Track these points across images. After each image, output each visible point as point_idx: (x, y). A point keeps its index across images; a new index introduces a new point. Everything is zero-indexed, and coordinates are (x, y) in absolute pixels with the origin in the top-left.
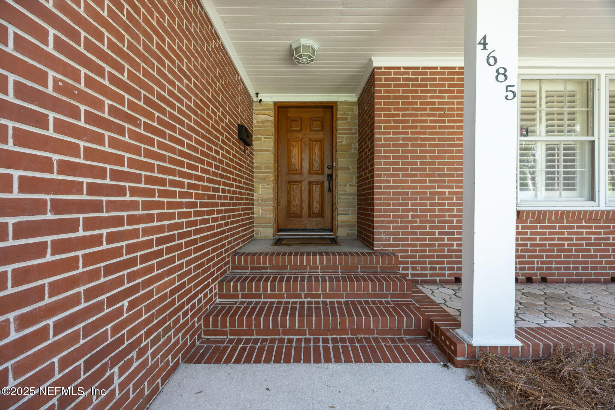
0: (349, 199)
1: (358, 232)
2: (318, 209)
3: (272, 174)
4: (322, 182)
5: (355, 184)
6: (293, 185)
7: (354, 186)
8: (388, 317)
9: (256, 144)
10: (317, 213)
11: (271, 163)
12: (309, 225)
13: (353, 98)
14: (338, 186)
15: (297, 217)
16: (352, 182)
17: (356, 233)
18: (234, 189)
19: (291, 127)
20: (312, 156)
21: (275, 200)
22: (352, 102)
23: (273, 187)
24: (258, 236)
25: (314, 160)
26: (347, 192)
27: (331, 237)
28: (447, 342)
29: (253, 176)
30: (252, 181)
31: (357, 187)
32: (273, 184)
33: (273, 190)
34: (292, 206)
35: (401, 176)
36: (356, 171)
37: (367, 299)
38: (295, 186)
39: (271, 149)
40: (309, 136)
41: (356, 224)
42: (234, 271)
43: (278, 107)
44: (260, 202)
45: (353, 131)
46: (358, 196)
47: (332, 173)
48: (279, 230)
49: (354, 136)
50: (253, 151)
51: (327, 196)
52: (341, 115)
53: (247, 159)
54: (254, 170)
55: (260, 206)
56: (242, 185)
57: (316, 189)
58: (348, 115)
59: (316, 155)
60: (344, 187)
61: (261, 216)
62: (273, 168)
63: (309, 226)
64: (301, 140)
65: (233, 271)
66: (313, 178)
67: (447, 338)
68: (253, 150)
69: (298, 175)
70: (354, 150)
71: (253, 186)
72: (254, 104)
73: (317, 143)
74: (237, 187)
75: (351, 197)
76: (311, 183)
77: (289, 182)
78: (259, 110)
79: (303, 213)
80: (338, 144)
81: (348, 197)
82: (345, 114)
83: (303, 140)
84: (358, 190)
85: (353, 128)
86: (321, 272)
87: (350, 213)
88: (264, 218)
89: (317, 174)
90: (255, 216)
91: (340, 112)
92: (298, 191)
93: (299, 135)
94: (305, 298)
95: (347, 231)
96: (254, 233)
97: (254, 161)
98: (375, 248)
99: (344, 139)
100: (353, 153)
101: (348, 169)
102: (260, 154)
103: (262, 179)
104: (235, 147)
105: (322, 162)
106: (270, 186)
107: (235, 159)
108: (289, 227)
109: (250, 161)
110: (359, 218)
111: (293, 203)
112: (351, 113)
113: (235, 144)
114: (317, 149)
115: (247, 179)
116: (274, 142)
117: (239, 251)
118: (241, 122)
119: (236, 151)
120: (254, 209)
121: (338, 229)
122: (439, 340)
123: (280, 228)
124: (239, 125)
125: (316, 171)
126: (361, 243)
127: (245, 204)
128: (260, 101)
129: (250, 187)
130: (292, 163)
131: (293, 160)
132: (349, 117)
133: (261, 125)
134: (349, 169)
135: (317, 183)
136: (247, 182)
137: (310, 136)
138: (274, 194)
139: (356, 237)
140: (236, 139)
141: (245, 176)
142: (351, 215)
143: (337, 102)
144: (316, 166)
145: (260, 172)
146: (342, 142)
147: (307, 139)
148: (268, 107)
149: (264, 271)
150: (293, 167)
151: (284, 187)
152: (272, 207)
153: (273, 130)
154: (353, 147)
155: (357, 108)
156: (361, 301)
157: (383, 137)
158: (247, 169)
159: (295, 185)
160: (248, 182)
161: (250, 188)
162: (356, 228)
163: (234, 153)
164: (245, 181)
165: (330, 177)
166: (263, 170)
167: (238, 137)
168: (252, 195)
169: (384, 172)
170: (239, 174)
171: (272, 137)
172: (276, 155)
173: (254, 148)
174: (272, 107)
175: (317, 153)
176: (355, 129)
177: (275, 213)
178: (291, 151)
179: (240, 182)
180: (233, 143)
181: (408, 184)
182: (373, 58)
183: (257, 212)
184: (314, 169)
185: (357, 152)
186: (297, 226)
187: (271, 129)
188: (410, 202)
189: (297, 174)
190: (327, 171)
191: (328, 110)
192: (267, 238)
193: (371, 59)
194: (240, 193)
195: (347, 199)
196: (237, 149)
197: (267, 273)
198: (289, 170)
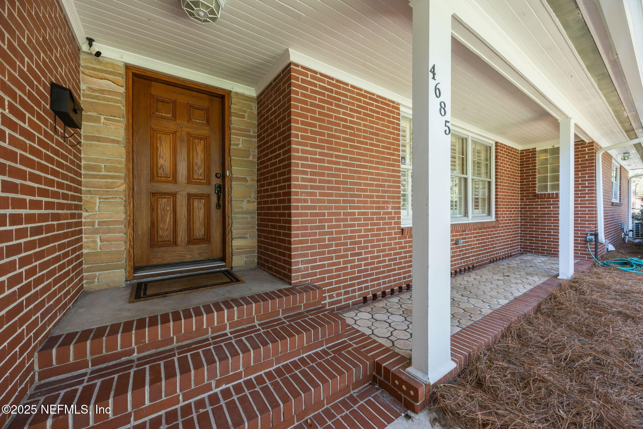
0: (247, 218)
1: (258, 259)
2: (202, 232)
3: (122, 181)
4: (208, 196)
5: (253, 200)
6: (161, 198)
7: (254, 202)
8: (339, 377)
9: (87, 127)
10: (201, 237)
11: (120, 162)
12: (188, 256)
13: (252, 92)
14: (233, 202)
15: (168, 245)
16: (250, 197)
17: (256, 260)
18: (43, 211)
19: (157, 111)
20: (193, 158)
21: (129, 223)
22: (250, 98)
23: (125, 201)
24: (92, 285)
25: (196, 164)
26: (245, 209)
27: (223, 269)
28: (404, 387)
29: (81, 182)
30: (80, 191)
31: (256, 204)
32: (125, 196)
33: (125, 206)
34: (159, 230)
35: (318, 195)
36: (255, 183)
37: (302, 356)
38: (165, 200)
39: (121, 139)
40: (187, 130)
41: (256, 249)
42: (47, 380)
43: (134, 75)
44: (96, 226)
45: (251, 133)
46: (259, 214)
47: (221, 184)
48: (136, 269)
49: (253, 140)
50: (81, 138)
51: (216, 215)
52: (236, 109)
53: (69, 152)
54: (83, 172)
55: (97, 233)
56: (61, 201)
57: (199, 206)
58: (245, 112)
59: (199, 159)
60: (241, 203)
61: (99, 250)
62: (124, 171)
63: (188, 258)
64: (175, 133)
65: (43, 382)
66: (194, 189)
67: (402, 382)
68: (80, 135)
69: (169, 184)
70: (253, 157)
71: (80, 199)
72: (82, 56)
73: (200, 142)
74: (49, 205)
75: (248, 216)
76: (190, 196)
77: (154, 194)
78: (94, 69)
79: (179, 239)
80: (232, 147)
81: (245, 216)
82: (240, 110)
83: (178, 134)
84: (258, 208)
85: (251, 130)
86: (231, 333)
87: (248, 236)
88: (106, 253)
89: (201, 184)
90: (85, 251)
91: (235, 106)
92: (169, 208)
93: (172, 126)
94: (217, 387)
95: (245, 259)
96: (84, 281)
97: (82, 156)
98: (292, 282)
99: (241, 142)
100: (251, 162)
101: (245, 180)
102: (97, 146)
103: (101, 187)
104: (43, 126)
105: (208, 169)
106: (118, 200)
107: (44, 151)
108: (155, 262)
109: (75, 156)
110: (258, 241)
111: (161, 225)
112: (248, 110)
113: (44, 122)
114: (200, 148)
115: (69, 188)
116: (127, 129)
117: (57, 333)
118: (56, 79)
119: (47, 135)
120: (84, 240)
121: (234, 257)
122: (390, 384)
123: (137, 265)
124: (52, 84)
125: (198, 179)
126: (266, 273)
127: (66, 236)
128: (98, 54)
129: (76, 203)
130: (159, 166)
131: (161, 161)
132: (246, 115)
133: (98, 96)
134: (247, 181)
135: (200, 196)
136: (70, 193)
137: (190, 130)
138: (126, 213)
139: (256, 265)
140: (45, 110)
141: (65, 182)
142: (249, 238)
143: (231, 91)
144: (199, 172)
145: (97, 175)
146: (237, 145)
147: (184, 134)
148: (114, 69)
149: (124, 359)
150: (160, 171)
151: (144, 202)
152: (123, 234)
153: (124, 108)
154: (251, 153)
155: (257, 106)
156: (295, 361)
157: (300, 147)
158: (69, 169)
159: (164, 198)
160: (72, 193)
161: (75, 205)
162: (256, 254)
163: (42, 137)
164: (65, 192)
165: (221, 190)
166: (104, 173)
167: (51, 108)
168: (80, 216)
169: (302, 190)
170: (54, 180)
171: (122, 119)
172: (130, 149)
173: (82, 133)
174: (122, 71)
175: (199, 155)
176: (254, 132)
177: (128, 243)
178: (157, 147)
179: (55, 195)
180: (40, 117)
181: (324, 205)
182: (290, 50)
183: (91, 245)
184: (195, 177)
185: (256, 160)
186: (169, 259)
187: (120, 107)
188: (326, 224)
189: (168, 182)
190: (215, 181)
191: (216, 99)
192: (113, 285)
193: (287, 51)
194: (56, 217)
195: (244, 218)
196: (48, 130)
197: (132, 361)
198: (154, 176)
